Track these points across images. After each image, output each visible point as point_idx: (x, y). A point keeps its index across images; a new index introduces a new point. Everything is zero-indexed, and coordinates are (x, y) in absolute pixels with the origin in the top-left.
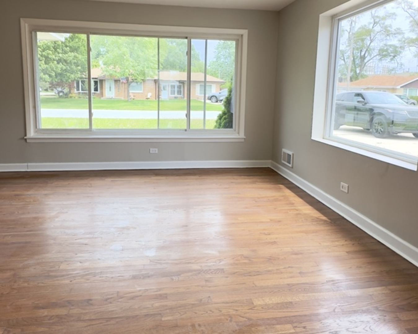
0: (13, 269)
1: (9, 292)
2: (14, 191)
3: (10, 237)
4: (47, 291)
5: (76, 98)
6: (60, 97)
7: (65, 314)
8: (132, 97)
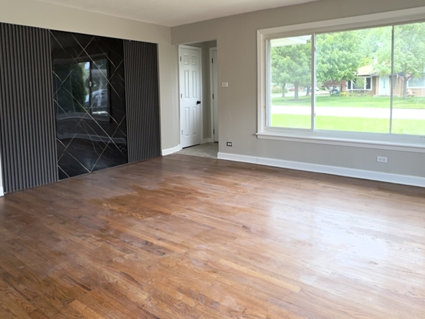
0: (188, 248)
1: (174, 267)
2: (235, 180)
3: (206, 219)
4: (195, 278)
5: (347, 96)
6: (332, 95)
7: (192, 306)
8: (411, 93)
